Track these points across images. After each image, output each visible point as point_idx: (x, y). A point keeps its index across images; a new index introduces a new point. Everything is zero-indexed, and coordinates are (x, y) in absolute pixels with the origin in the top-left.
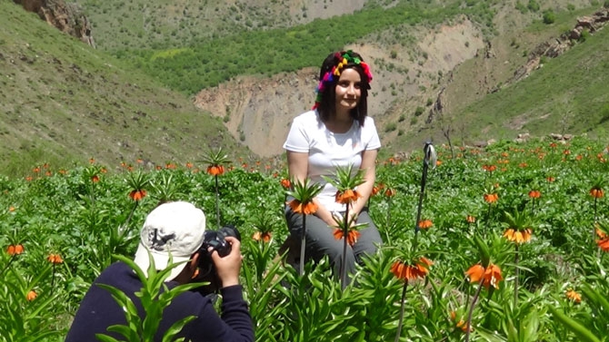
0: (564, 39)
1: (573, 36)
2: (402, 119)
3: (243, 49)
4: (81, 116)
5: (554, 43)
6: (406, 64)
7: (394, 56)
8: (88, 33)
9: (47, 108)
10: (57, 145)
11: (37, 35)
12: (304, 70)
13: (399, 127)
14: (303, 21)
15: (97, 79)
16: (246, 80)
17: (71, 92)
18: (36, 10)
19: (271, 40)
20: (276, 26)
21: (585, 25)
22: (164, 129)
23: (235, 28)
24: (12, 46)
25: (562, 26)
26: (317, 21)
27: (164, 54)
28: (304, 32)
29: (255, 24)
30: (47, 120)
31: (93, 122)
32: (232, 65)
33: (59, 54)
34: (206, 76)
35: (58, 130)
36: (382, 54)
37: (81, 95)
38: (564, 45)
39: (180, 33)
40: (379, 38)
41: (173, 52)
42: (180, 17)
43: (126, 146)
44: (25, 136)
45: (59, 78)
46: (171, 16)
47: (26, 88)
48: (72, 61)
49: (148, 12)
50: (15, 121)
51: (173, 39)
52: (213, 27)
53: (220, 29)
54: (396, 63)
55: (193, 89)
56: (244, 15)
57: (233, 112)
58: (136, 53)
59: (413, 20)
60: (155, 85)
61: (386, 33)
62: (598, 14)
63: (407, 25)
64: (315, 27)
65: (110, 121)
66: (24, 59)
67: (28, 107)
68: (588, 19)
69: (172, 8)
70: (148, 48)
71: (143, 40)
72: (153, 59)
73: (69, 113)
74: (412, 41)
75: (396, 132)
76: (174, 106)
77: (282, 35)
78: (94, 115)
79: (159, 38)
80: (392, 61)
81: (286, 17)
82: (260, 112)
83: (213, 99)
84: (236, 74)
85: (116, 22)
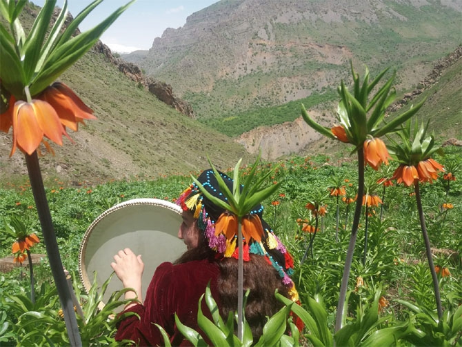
0: (399, 104)
1: (402, 102)
2: (327, 142)
3: (260, 116)
4: (185, 146)
5: (394, 106)
6: (330, 118)
7: (324, 115)
8: (192, 112)
9: (171, 144)
10: (174, 159)
11: (168, 114)
12: (285, 123)
13: (326, 145)
14: (285, 102)
15: (192, 131)
16: (261, 128)
17: (180, 137)
18: (171, 104)
19: (271, 111)
20: (273, 105)
21: (408, 97)
22: (219, 150)
23: (256, 107)
24: (157, 119)
25: (398, 98)
26: (291, 102)
27: (228, 119)
28: (285, 107)
29: (265, 104)
30: (170, 149)
31: (189, 148)
32: (255, 122)
33: (176, 121)
34: (245, 127)
35: (175, 153)
36: (319, 114)
37: (185, 138)
38: (399, 106)
39: (234, 110)
40: (317, 108)
41: (232, 118)
42: (234, 103)
43: (203, 158)
44: (161, 155)
45: (176, 131)
46: (230, 103)
47: (162, 136)
48: (181, 124)
49: (221, 102)
50: (157, 149)
51: (232, 113)
52: (248, 107)
53: (250, 108)
54: (325, 118)
55: (240, 133)
56: (260, 101)
57: (256, 141)
58: (216, 119)
59: (332, 99)
60: (217, 132)
61: (320, 105)
62: (414, 92)
63: (329, 101)
64: (289, 105)
65: (197, 148)
66: (162, 124)
67: (163, 143)
68: (410, 94)
69: (230, 100)
70: (221, 117)
71: (219, 114)
72: (224, 121)
73: (180, 145)
74: (332, 108)
75: (324, 148)
76: (223, 141)
77: (276, 109)
78: (190, 146)
79: (226, 112)
80: (323, 117)
81: (278, 101)
82: (267, 141)
83: (247, 137)
84: (257, 126)
85: (209, 107)
